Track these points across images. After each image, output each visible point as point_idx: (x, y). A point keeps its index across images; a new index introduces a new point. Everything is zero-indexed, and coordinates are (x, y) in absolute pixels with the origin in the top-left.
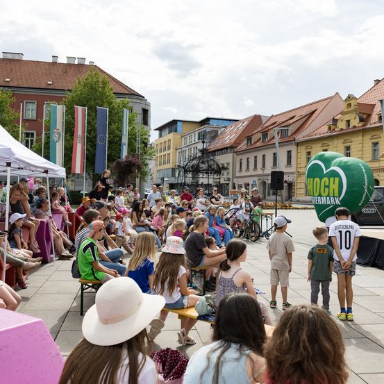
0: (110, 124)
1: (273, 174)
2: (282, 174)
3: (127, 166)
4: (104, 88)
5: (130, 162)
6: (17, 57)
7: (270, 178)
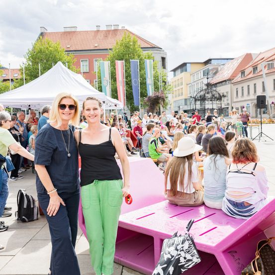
0: (140, 71)
1: (259, 97)
2: (264, 97)
3: (155, 99)
4: (134, 45)
5: (157, 96)
6: (73, 30)
7: (256, 101)
